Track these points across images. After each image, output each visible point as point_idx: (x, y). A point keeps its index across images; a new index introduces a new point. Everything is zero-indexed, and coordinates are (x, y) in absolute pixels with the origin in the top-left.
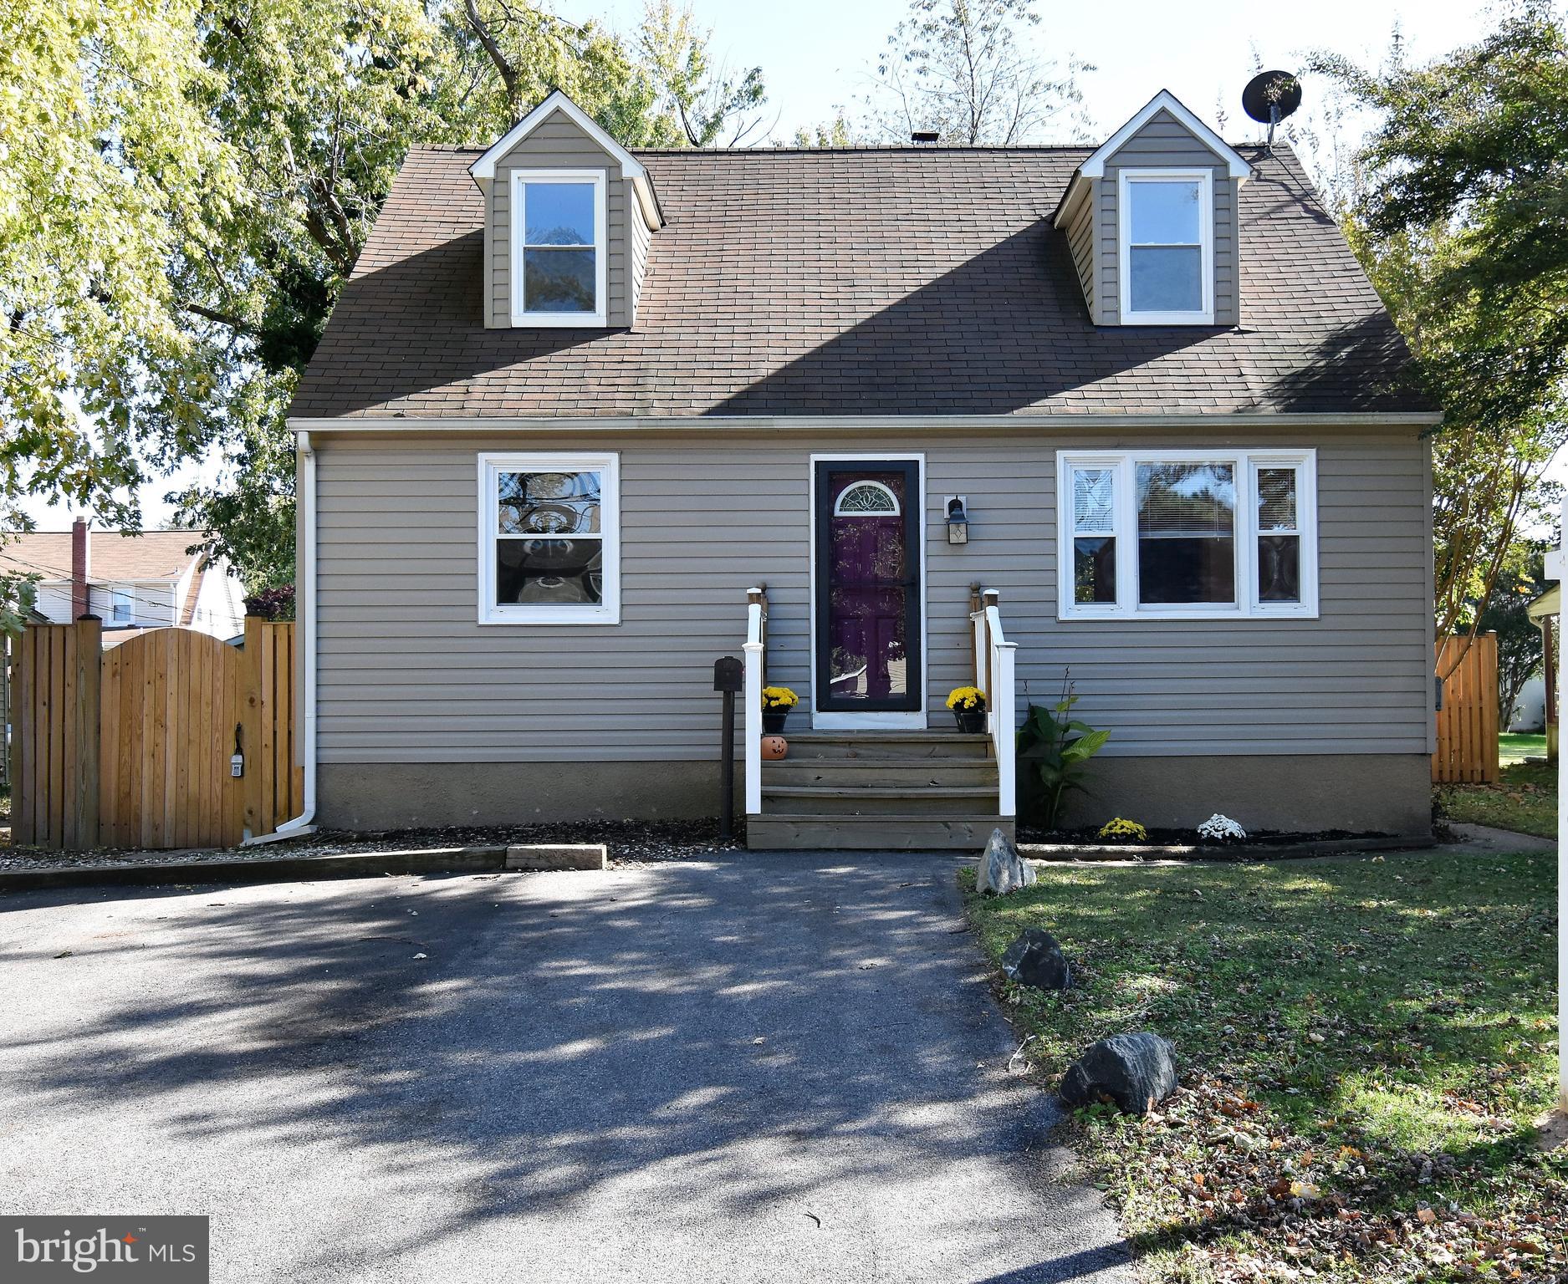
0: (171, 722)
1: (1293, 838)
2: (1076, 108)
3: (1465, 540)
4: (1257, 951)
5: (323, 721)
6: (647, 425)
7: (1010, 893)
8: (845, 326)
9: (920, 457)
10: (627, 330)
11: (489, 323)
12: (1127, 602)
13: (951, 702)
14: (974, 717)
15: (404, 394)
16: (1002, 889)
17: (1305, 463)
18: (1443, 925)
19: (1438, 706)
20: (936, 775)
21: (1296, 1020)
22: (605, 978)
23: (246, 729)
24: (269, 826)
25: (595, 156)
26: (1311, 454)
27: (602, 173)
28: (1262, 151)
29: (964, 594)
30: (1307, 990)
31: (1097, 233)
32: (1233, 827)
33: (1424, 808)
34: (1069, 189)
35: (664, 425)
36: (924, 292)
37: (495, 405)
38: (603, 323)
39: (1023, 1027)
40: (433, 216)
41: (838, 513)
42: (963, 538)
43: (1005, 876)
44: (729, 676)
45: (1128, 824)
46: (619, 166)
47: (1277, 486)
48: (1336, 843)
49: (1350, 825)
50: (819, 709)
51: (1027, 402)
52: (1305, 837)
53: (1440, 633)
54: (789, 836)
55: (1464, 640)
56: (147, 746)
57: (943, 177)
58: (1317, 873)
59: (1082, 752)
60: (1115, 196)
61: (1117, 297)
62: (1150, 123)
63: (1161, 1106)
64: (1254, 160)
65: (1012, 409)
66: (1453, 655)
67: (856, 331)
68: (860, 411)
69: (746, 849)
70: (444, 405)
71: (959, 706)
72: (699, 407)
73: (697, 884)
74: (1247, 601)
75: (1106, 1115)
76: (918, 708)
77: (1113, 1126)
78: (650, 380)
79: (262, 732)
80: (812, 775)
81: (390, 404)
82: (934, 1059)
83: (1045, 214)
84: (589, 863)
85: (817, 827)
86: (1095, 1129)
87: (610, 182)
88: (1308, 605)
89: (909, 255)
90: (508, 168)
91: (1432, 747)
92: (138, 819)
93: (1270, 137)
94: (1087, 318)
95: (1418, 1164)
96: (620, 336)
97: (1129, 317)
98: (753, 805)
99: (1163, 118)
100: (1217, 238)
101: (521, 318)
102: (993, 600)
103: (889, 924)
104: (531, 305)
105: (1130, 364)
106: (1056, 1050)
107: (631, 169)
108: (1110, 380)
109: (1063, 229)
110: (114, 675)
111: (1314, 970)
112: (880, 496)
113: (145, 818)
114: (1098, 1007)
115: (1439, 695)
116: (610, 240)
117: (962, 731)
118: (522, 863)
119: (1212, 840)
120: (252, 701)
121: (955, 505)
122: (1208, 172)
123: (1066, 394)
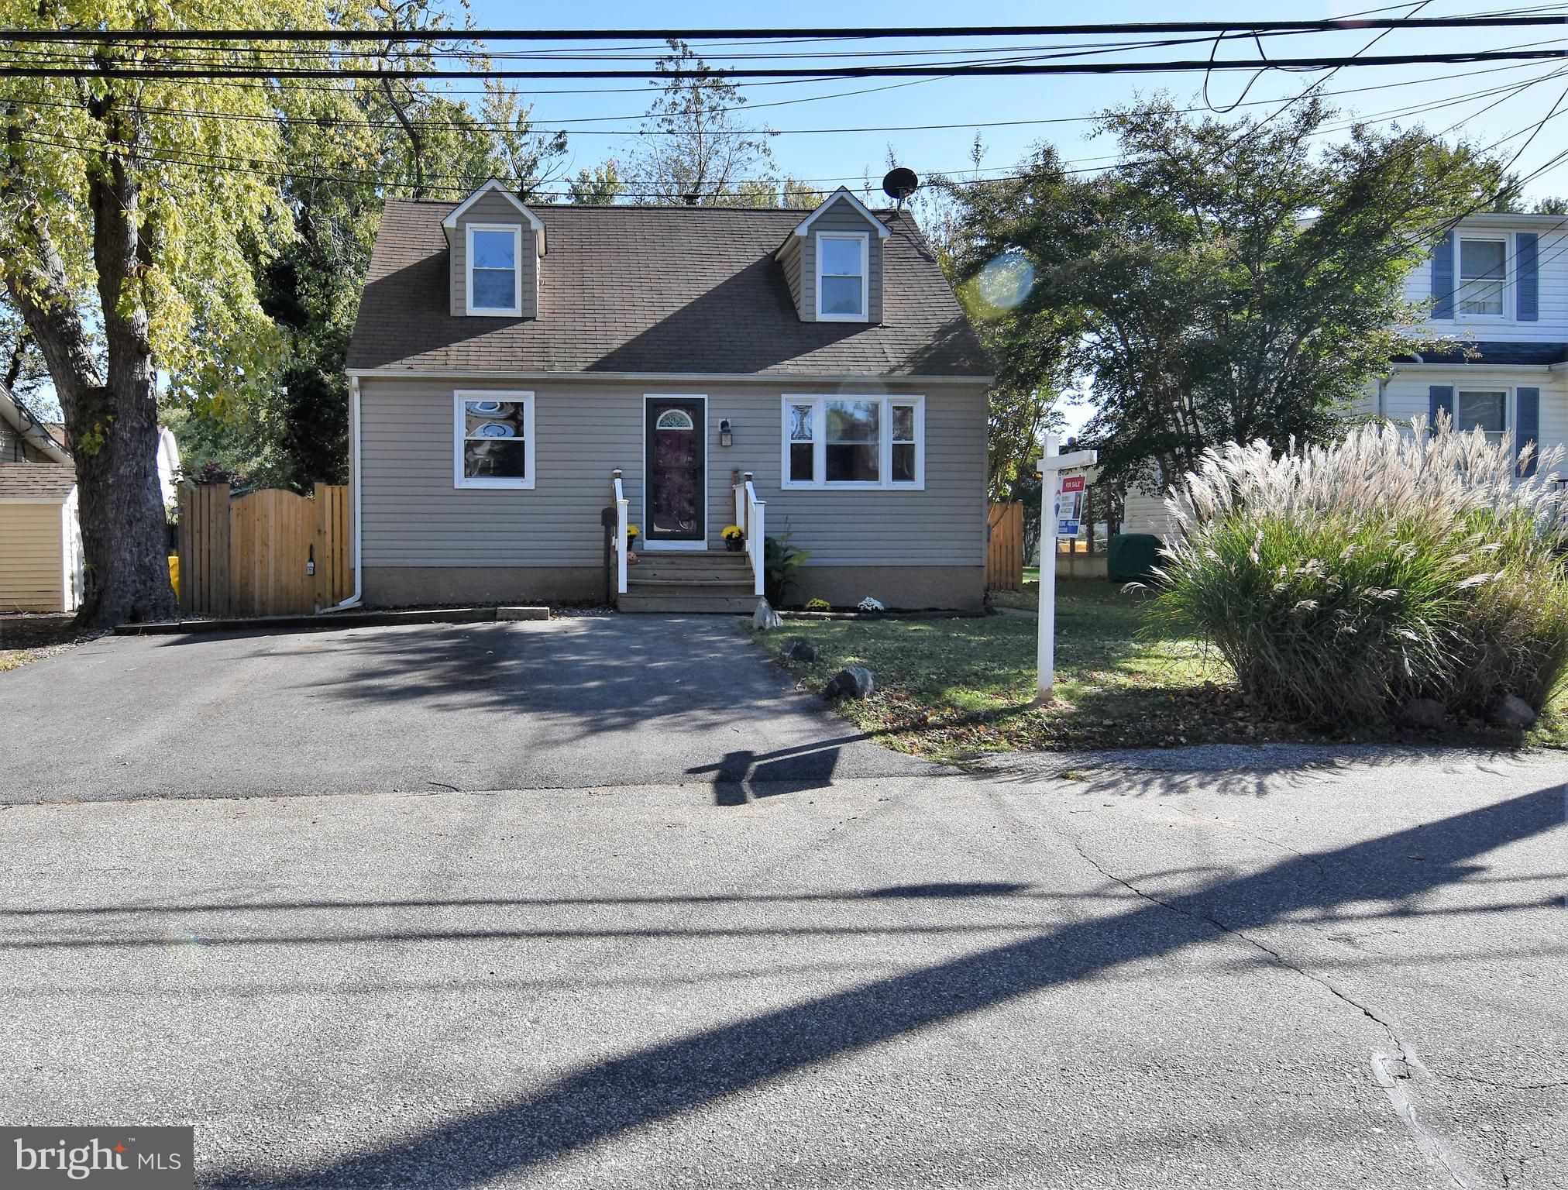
0: (271, 543)
1: (909, 611)
2: (767, 160)
3: (1006, 446)
4: (901, 650)
5: (365, 543)
6: (551, 376)
7: (771, 629)
8: (660, 319)
9: (705, 397)
10: (534, 319)
11: (453, 312)
12: (820, 479)
13: (725, 534)
14: (737, 543)
15: (409, 355)
16: (768, 627)
17: (918, 404)
18: (989, 644)
19: (989, 540)
20: (720, 574)
21: (923, 672)
22: (587, 661)
23: (316, 547)
24: (330, 604)
25: (515, 216)
26: (922, 398)
27: (519, 226)
28: (893, 215)
29: (729, 474)
30: (925, 663)
31: (803, 267)
32: (877, 604)
33: (979, 595)
34: (787, 239)
35: (562, 377)
36: (702, 300)
37: (465, 362)
38: (519, 315)
39: (797, 676)
40: (408, 245)
41: (658, 428)
42: (729, 443)
43: (768, 620)
44: (610, 518)
45: (821, 602)
46: (529, 222)
47: (903, 415)
48: (932, 613)
49: (940, 605)
50: (648, 539)
51: (765, 366)
52: (915, 611)
53: (990, 501)
54: (641, 604)
55: (1004, 505)
56: (257, 556)
57: (708, 226)
58: (925, 624)
59: (795, 562)
60: (814, 247)
61: (814, 306)
62: (834, 205)
63: (871, 696)
64: (889, 220)
65: (757, 370)
66: (998, 513)
67: (667, 322)
68: (673, 371)
69: (619, 612)
70: (435, 362)
71: (729, 537)
72: (581, 366)
73: (606, 626)
74: (886, 480)
75: (847, 699)
76: (703, 539)
77: (850, 704)
78: (551, 350)
79: (325, 550)
80: (650, 573)
81: (404, 361)
82: (761, 686)
83: (769, 251)
84: (542, 617)
85: (658, 600)
86: (843, 704)
87: (523, 232)
88: (919, 483)
89: (692, 276)
90: (465, 222)
91: (984, 563)
92: (253, 598)
93: (899, 206)
94: (797, 317)
95: (979, 714)
96: (531, 322)
97: (821, 317)
98: (622, 588)
99: (841, 202)
100: (871, 273)
101: (472, 311)
102: (749, 478)
103: (715, 642)
104: (477, 304)
105: (822, 345)
106: (818, 682)
107: (536, 225)
108: (811, 354)
109: (780, 262)
110: (238, 515)
111: (930, 656)
112: (682, 418)
113: (257, 598)
114: (831, 667)
115: (989, 534)
116: (523, 266)
117: (730, 549)
118: (505, 616)
119: (866, 611)
120: (319, 531)
121: (724, 424)
122: (867, 235)
123: (787, 362)
